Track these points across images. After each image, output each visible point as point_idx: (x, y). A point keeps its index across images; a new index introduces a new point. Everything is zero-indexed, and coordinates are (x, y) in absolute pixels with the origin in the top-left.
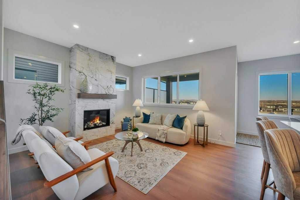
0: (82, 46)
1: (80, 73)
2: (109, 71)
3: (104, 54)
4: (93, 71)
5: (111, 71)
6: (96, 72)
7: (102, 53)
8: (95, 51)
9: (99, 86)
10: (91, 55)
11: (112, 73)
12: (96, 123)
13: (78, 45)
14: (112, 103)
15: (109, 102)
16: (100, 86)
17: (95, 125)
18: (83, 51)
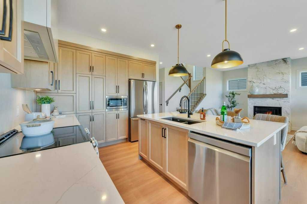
0: (252, 65)
1: (250, 82)
2: (279, 73)
4: (261, 79)
5: (282, 73)
6: (264, 78)
8: (263, 62)
10: (259, 68)
13: (249, 65)
14: (285, 102)
15: (280, 101)
16: (268, 88)
18: (253, 67)
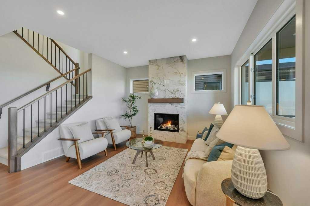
1: (151, 82)
2: (177, 73)
3: (171, 58)
4: (160, 79)
5: (179, 73)
6: (163, 78)
7: (169, 58)
8: (163, 59)
9: (167, 91)
10: (159, 65)
11: (180, 75)
12: (168, 126)
13: (150, 61)
14: (181, 108)
15: (178, 107)
17: (167, 128)
18: (153, 64)
